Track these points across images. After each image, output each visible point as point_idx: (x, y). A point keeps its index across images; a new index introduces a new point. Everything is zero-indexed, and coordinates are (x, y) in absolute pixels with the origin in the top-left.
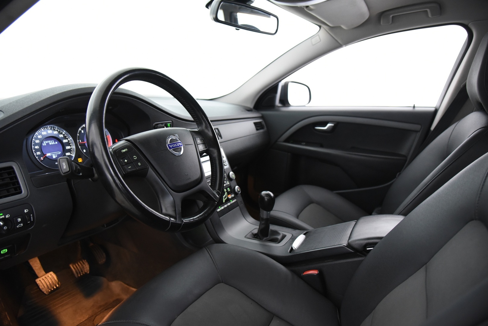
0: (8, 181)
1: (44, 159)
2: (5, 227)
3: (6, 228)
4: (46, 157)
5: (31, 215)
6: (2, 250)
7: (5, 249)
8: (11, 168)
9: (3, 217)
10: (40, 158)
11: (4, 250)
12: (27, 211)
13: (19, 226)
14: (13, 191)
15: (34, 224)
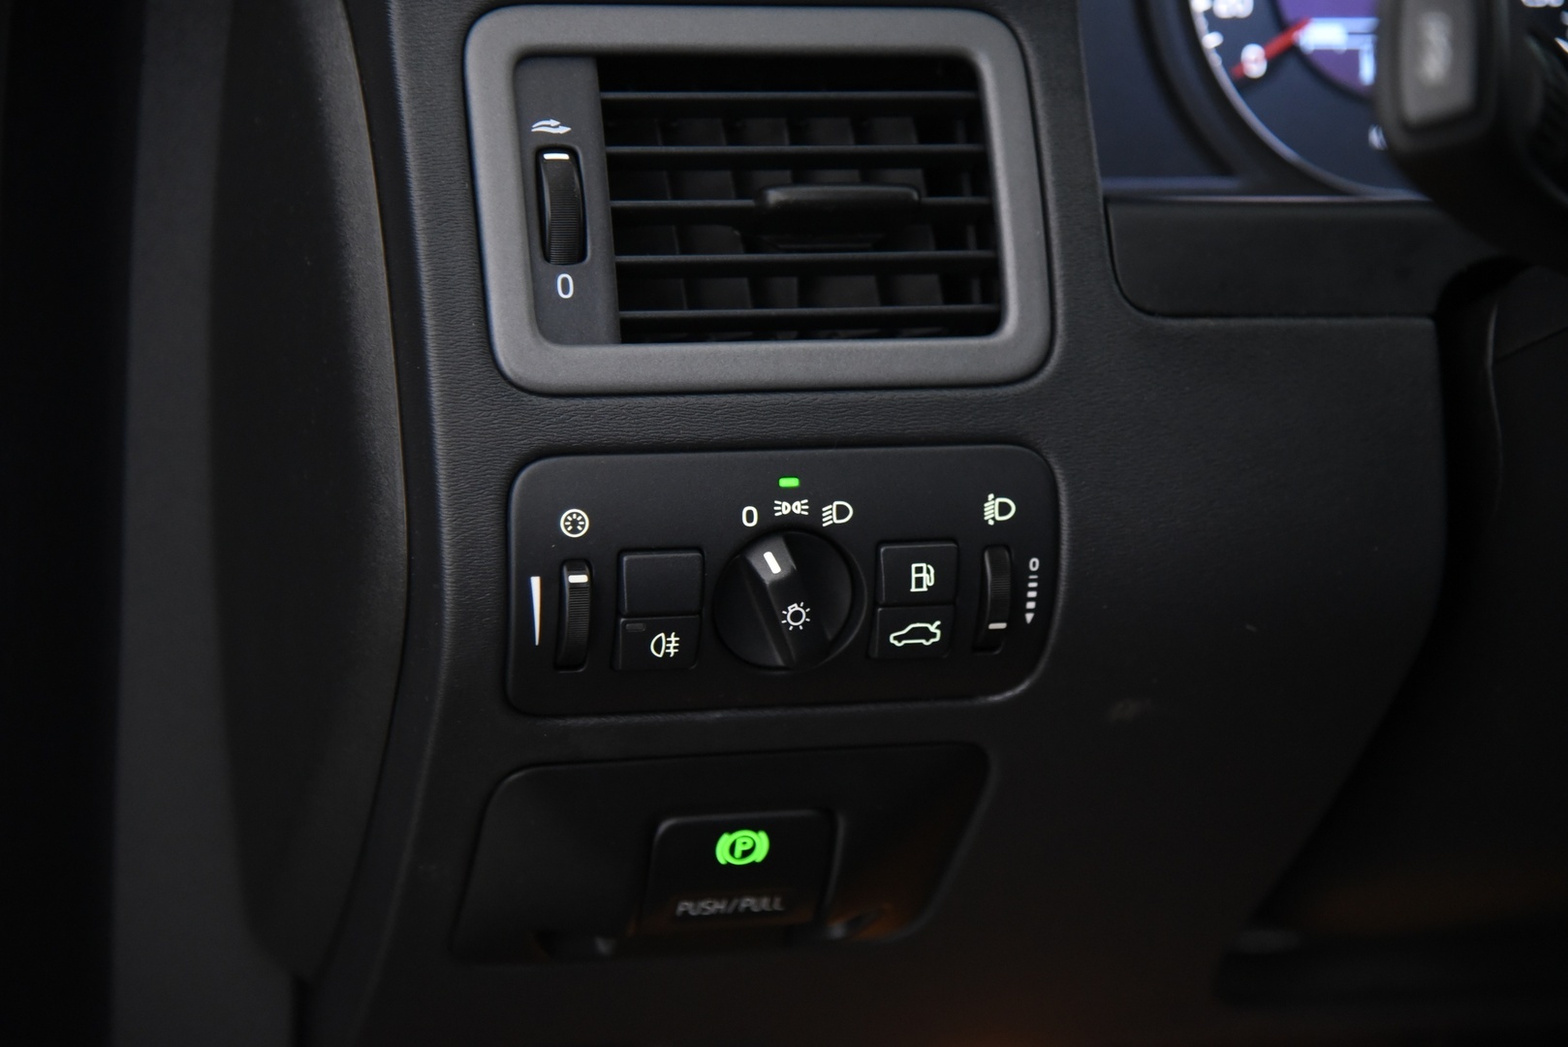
0: (903, 186)
1: (1274, 63)
2: (793, 608)
3: (796, 616)
4: (1294, 50)
5: (1034, 564)
6: (731, 831)
7: (756, 830)
8: (959, 71)
9: (799, 507)
10: (1231, 52)
11: (744, 838)
12: (1004, 509)
13: (913, 634)
14: (922, 295)
15: (1041, 666)
